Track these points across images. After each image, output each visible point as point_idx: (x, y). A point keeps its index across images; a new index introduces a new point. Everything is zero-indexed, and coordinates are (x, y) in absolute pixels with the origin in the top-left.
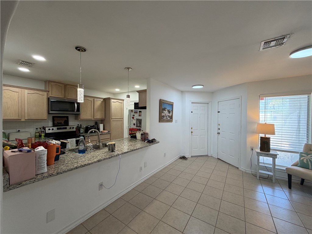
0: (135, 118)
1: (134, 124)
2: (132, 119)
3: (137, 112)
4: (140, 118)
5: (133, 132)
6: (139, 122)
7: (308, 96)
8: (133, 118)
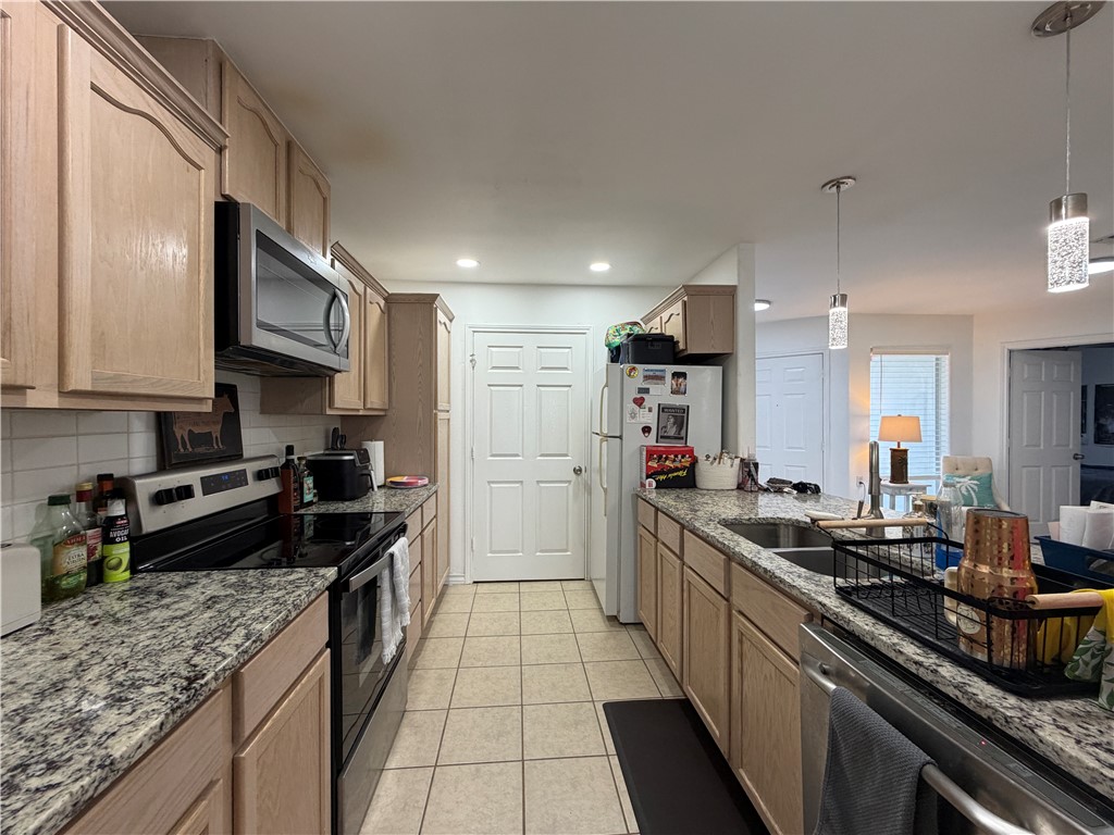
0: (652, 401)
1: (646, 430)
2: (630, 406)
3: (662, 378)
4: (678, 401)
5: (667, 463)
6: (672, 420)
7: (937, 359)
8: (639, 402)
